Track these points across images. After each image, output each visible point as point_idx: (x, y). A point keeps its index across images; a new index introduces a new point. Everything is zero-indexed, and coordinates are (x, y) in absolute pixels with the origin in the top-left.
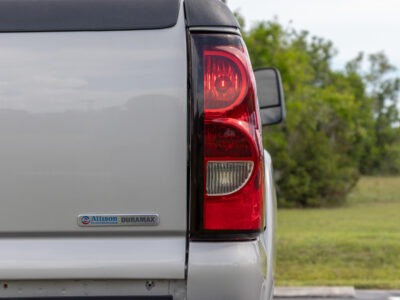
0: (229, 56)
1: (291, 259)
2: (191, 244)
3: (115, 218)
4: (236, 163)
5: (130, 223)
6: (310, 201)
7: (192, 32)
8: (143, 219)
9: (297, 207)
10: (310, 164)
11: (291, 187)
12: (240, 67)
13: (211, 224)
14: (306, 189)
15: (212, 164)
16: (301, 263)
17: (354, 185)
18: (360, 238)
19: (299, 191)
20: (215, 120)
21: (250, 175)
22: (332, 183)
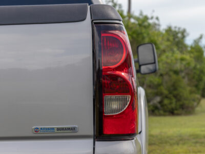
0: (115, 36)
1: (166, 142)
2: (96, 142)
3: (53, 129)
4: (121, 96)
5: (62, 131)
6: (176, 112)
7: (95, 23)
8: (69, 129)
9: (169, 115)
10: (175, 92)
11: (166, 105)
12: (122, 42)
13: (107, 131)
14: (173, 105)
15: (107, 97)
16: (171, 145)
17: (198, 103)
18: (202, 131)
19: (170, 107)
20: (109, 72)
21: (128, 103)
22: (186, 102)
